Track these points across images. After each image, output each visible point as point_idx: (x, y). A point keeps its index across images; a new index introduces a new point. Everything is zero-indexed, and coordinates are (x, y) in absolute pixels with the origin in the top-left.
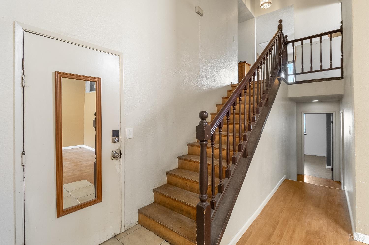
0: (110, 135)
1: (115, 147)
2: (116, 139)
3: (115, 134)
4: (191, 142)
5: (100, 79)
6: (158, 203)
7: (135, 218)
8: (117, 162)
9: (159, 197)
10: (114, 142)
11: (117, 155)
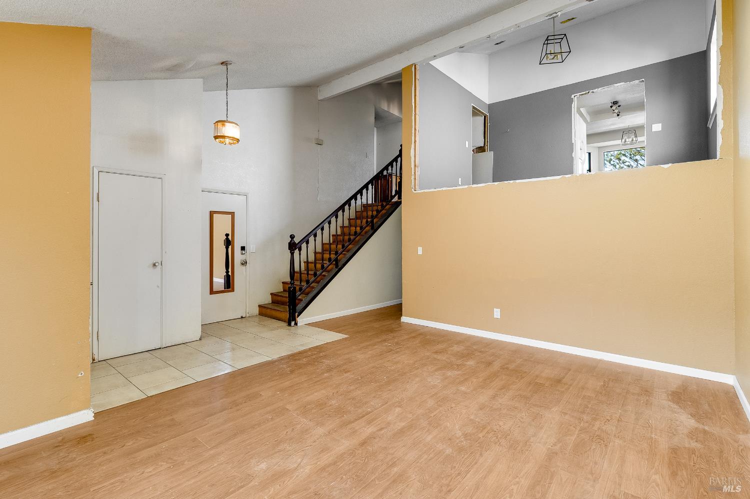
0: (240, 249)
1: (243, 257)
2: (244, 252)
3: (243, 248)
4: (284, 280)
5: (234, 213)
6: (274, 303)
7: (256, 311)
8: (244, 267)
9: (275, 297)
10: (242, 254)
11: (244, 263)
